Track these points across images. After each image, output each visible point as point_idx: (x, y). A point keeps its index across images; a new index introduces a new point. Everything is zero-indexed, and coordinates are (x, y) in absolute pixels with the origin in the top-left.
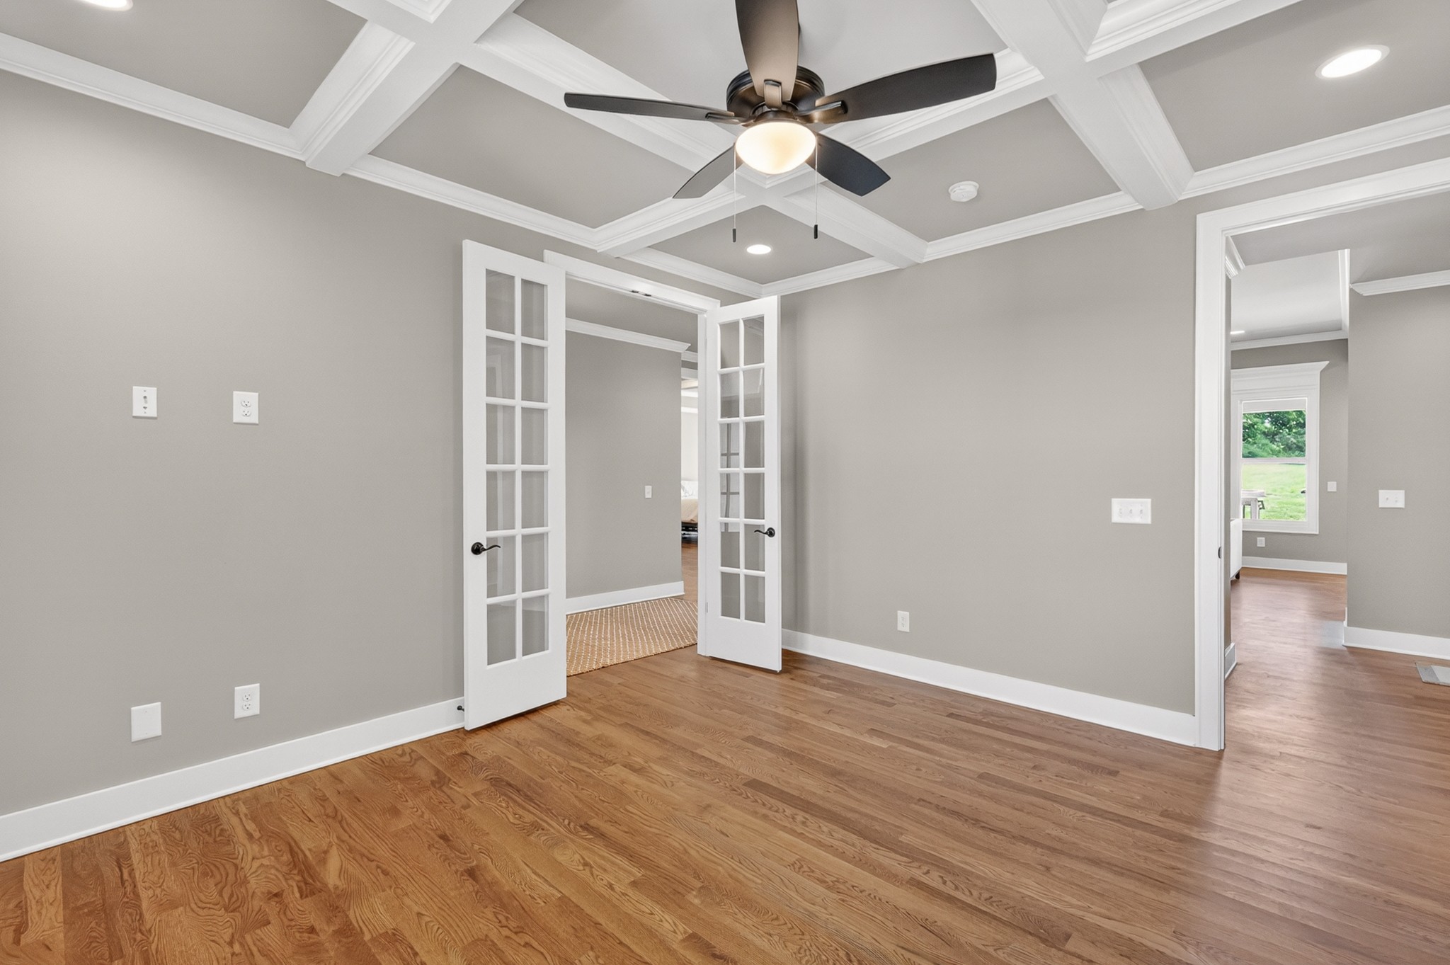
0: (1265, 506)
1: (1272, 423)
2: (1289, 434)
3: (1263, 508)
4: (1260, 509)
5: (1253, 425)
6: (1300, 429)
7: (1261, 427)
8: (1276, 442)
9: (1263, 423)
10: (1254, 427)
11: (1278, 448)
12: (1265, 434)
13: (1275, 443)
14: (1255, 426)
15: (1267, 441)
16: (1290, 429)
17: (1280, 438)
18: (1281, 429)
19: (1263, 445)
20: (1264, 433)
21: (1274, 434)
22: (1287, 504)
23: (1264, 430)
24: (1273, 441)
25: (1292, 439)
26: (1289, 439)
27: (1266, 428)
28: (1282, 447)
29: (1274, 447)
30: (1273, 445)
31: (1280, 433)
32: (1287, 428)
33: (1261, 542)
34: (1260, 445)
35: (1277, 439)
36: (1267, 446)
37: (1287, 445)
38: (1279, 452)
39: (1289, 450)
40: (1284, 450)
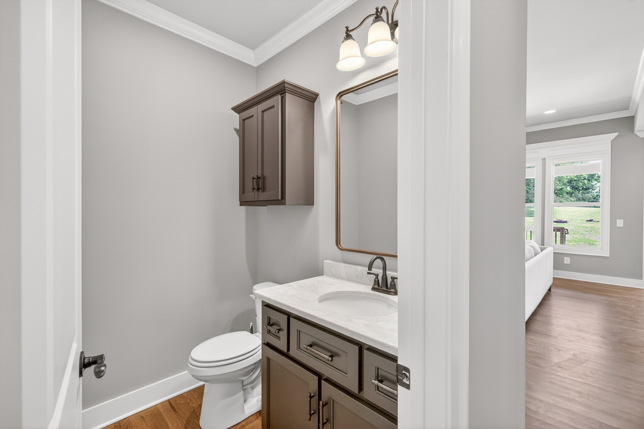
0: (569, 232)
1: (570, 189)
2: (579, 193)
3: (568, 233)
4: (566, 233)
5: (561, 189)
6: (583, 191)
7: (565, 190)
8: (572, 196)
9: (567, 188)
11: (573, 200)
14: (563, 190)
15: (568, 196)
16: (579, 191)
17: (575, 195)
18: (575, 191)
19: (567, 198)
20: (567, 193)
21: (572, 193)
22: (579, 227)
24: (571, 196)
25: (580, 196)
27: (568, 190)
29: (572, 199)
31: (575, 193)
33: (567, 261)
34: (565, 198)
35: (573, 196)
36: (568, 198)
37: (578, 198)
38: (574, 201)
39: (579, 200)
40: (576, 200)
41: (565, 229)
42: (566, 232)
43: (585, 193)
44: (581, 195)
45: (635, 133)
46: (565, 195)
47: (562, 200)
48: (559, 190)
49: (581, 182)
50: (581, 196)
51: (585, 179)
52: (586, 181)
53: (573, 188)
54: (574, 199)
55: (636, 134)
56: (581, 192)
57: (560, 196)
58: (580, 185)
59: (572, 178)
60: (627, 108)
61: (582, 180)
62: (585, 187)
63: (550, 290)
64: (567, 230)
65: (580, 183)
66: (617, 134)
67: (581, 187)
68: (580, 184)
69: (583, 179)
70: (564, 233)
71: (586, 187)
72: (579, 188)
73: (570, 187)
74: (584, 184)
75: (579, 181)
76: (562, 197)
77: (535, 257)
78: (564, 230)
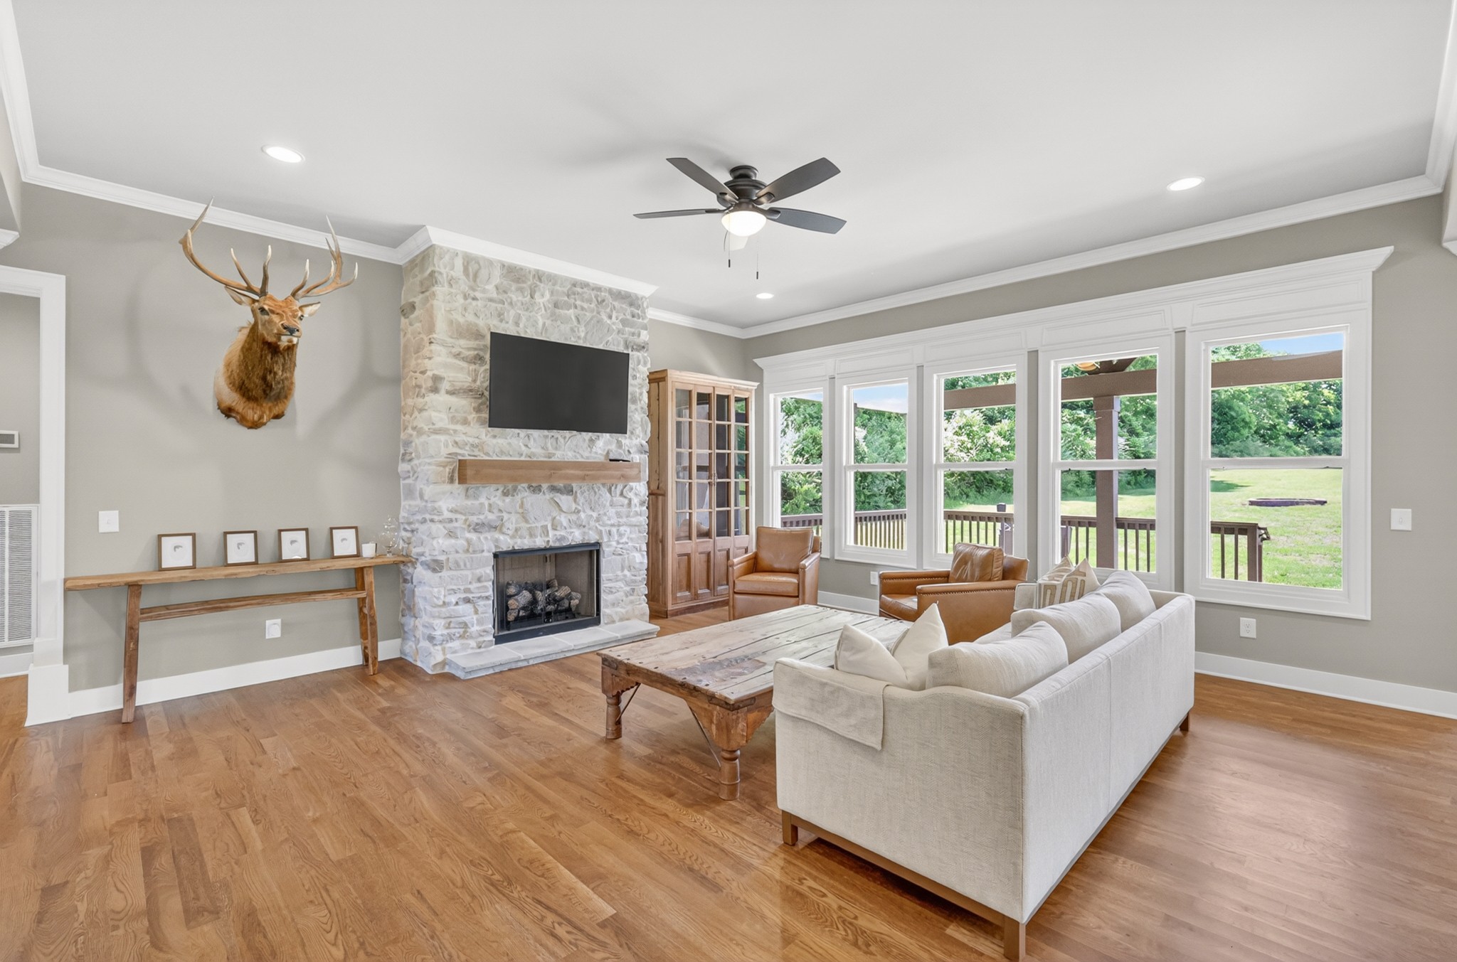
0: (1272, 537)
1: (1296, 425)
2: (1315, 436)
3: (1268, 538)
4: (1264, 539)
5: (1274, 426)
6: (1326, 430)
7: (1283, 427)
9: (1287, 424)
10: (1276, 428)
11: (1303, 451)
12: (1289, 436)
13: (1300, 445)
14: (1278, 427)
15: (1291, 443)
16: (1316, 430)
17: (1306, 440)
18: (1306, 430)
19: (1287, 447)
21: (1300, 435)
23: (1288, 431)
24: (1297, 443)
26: (1315, 441)
27: (1289, 428)
28: (1308, 449)
30: (1297, 448)
31: (1305, 435)
32: (1313, 429)
33: (1248, 627)
34: (1284, 447)
35: (1301, 441)
36: (1291, 447)
37: (1313, 447)
38: (1304, 454)
39: (1314, 450)
40: (1310, 452)
41: (1260, 529)
42: (1265, 536)
43: (1328, 436)
44: (1321, 440)
45: (1445, 245)
46: (1283, 441)
47: (1276, 450)
48: (1269, 429)
49: (1320, 411)
50: (1321, 443)
51: (1329, 403)
52: (1332, 407)
53: (1301, 422)
54: (1303, 448)
55: (1447, 251)
56: (1320, 432)
57: (1272, 441)
58: (1318, 418)
59: (1299, 402)
60: (1418, 170)
61: (1322, 406)
62: (1329, 422)
63: (1184, 726)
64: (1265, 529)
65: (1318, 413)
66: (1387, 251)
67: (1319, 421)
68: (1318, 415)
69: (1324, 402)
70: (1258, 539)
71: (1331, 421)
72: (1314, 424)
73: (1294, 422)
74: (1328, 415)
75: (1314, 407)
76: (1277, 445)
77: (1122, 634)
78: (1258, 530)
